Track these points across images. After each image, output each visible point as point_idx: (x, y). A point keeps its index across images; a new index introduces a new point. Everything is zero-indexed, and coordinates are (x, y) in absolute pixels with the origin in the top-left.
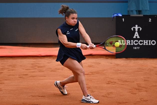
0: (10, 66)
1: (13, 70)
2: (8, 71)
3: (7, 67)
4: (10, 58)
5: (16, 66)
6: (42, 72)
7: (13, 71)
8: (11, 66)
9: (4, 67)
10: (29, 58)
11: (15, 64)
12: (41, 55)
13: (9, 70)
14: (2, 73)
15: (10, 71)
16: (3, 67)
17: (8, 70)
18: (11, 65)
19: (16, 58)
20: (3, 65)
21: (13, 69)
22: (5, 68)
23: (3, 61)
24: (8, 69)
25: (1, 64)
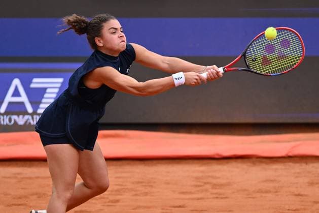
0: (138, 183)
1: (146, 194)
2: (135, 198)
3: (130, 186)
4: (138, 162)
5: (154, 182)
6: (222, 198)
7: (148, 197)
8: (142, 182)
9: (122, 187)
10: (191, 161)
11: (152, 178)
12: (220, 155)
13: (136, 195)
14: (118, 201)
15: (138, 198)
16: (122, 185)
17: (134, 193)
18: (141, 180)
19: (155, 162)
20: (120, 180)
21: (146, 191)
22: (127, 189)
23: (120, 169)
24: (132, 190)
25: (117, 178)
